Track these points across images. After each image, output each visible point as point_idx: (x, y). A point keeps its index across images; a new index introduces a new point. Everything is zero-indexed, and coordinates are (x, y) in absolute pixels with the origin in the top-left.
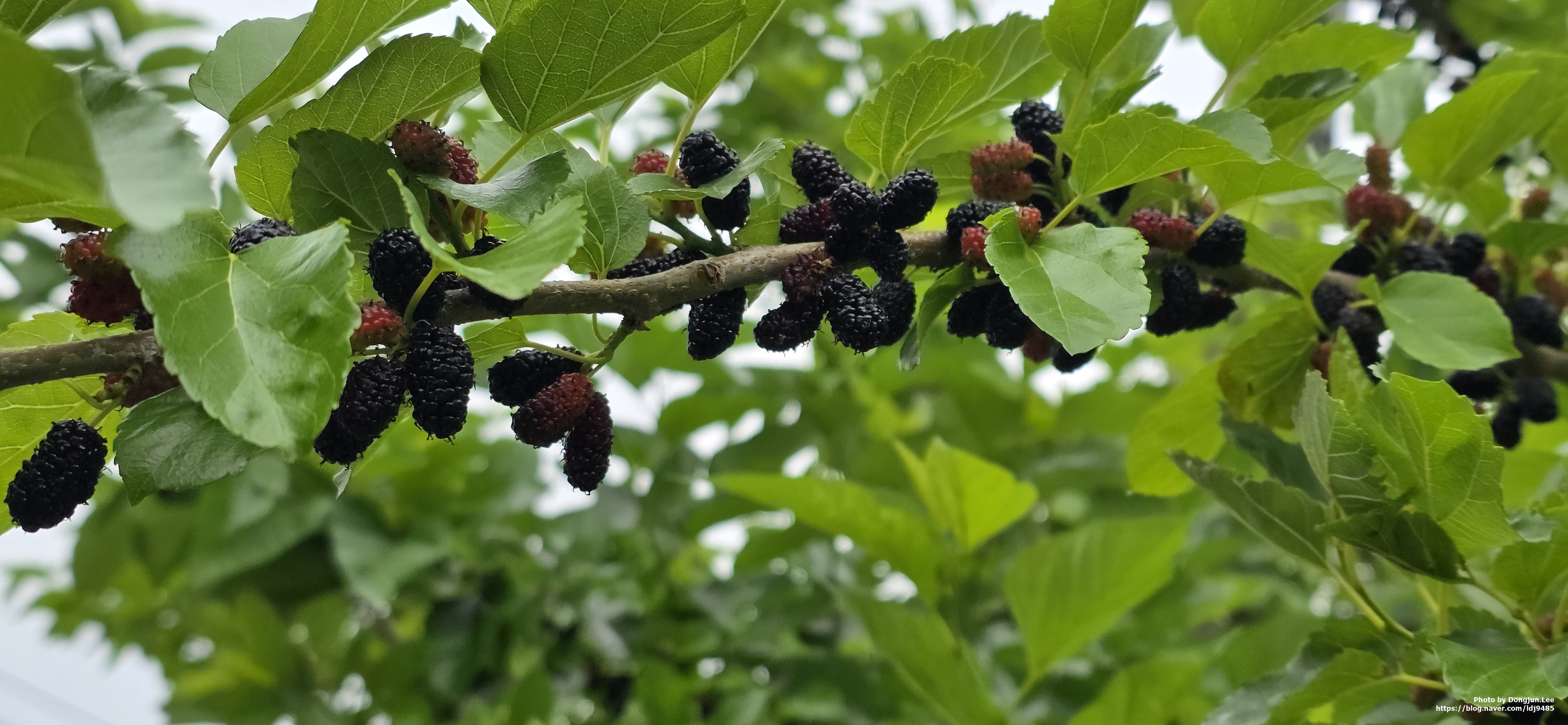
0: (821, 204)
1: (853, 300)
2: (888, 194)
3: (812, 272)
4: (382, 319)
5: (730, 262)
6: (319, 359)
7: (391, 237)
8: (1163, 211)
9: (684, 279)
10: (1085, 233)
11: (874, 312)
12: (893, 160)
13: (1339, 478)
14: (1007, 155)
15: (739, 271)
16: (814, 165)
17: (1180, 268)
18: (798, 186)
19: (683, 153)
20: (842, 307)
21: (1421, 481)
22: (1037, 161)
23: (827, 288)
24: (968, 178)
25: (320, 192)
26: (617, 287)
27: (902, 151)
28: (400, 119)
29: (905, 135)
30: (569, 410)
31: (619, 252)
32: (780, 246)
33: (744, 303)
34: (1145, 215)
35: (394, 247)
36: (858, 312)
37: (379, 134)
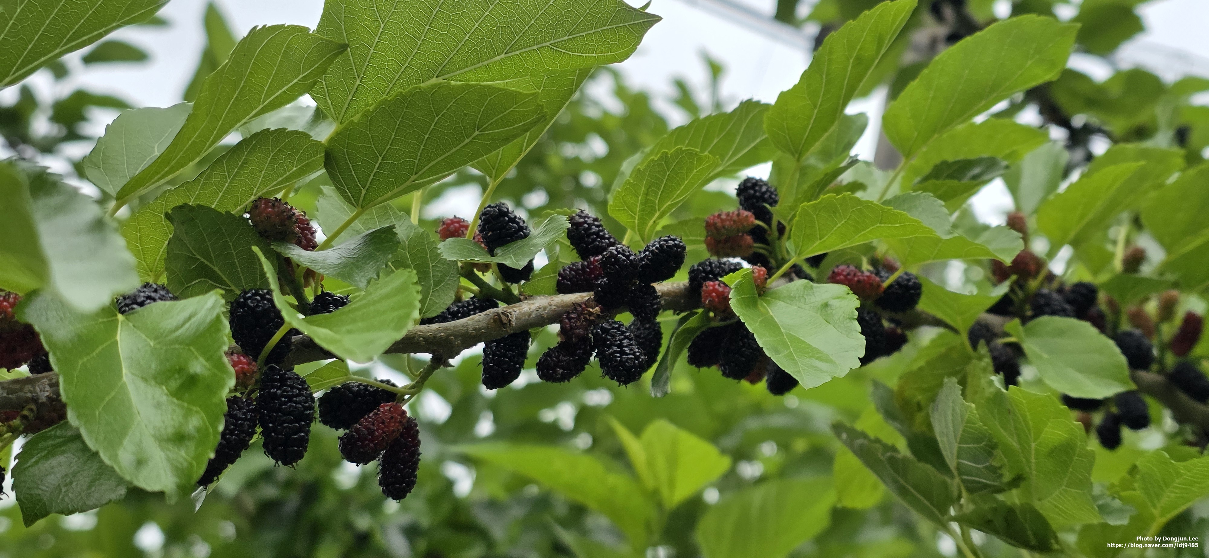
0: (591, 261)
1: (619, 342)
2: (646, 255)
3: (584, 318)
4: (240, 366)
5: (519, 309)
6: (197, 412)
7: (249, 297)
8: (856, 267)
9: (483, 324)
10: (804, 288)
11: (636, 352)
12: (647, 226)
13: (965, 464)
14: (734, 221)
15: (527, 317)
16: (586, 230)
17: (869, 313)
18: (571, 246)
19: (482, 221)
20: (609, 347)
21: (1027, 469)
22: (758, 226)
23: (597, 331)
24: (703, 239)
25: (189, 256)
26: (428, 332)
27: (654, 219)
28: (257, 196)
29: (657, 207)
30: (387, 435)
31: (431, 303)
32: (558, 296)
33: (528, 341)
34: (843, 270)
35: (252, 305)
36: (622, 353)
37: (239, 208)
